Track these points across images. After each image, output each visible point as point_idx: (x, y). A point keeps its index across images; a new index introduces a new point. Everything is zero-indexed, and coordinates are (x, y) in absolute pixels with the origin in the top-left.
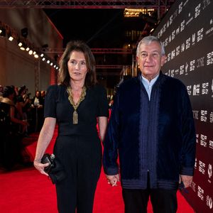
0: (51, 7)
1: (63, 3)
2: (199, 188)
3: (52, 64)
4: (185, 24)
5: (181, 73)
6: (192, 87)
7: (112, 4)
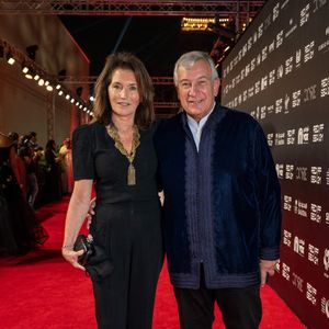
0: (74, 12)
1: (91, 7)
2: (309, 286)
3: (73, 101)
4: (283, 36)
5: (277, 111)
6: (297, 132)
7: (166, 8)
